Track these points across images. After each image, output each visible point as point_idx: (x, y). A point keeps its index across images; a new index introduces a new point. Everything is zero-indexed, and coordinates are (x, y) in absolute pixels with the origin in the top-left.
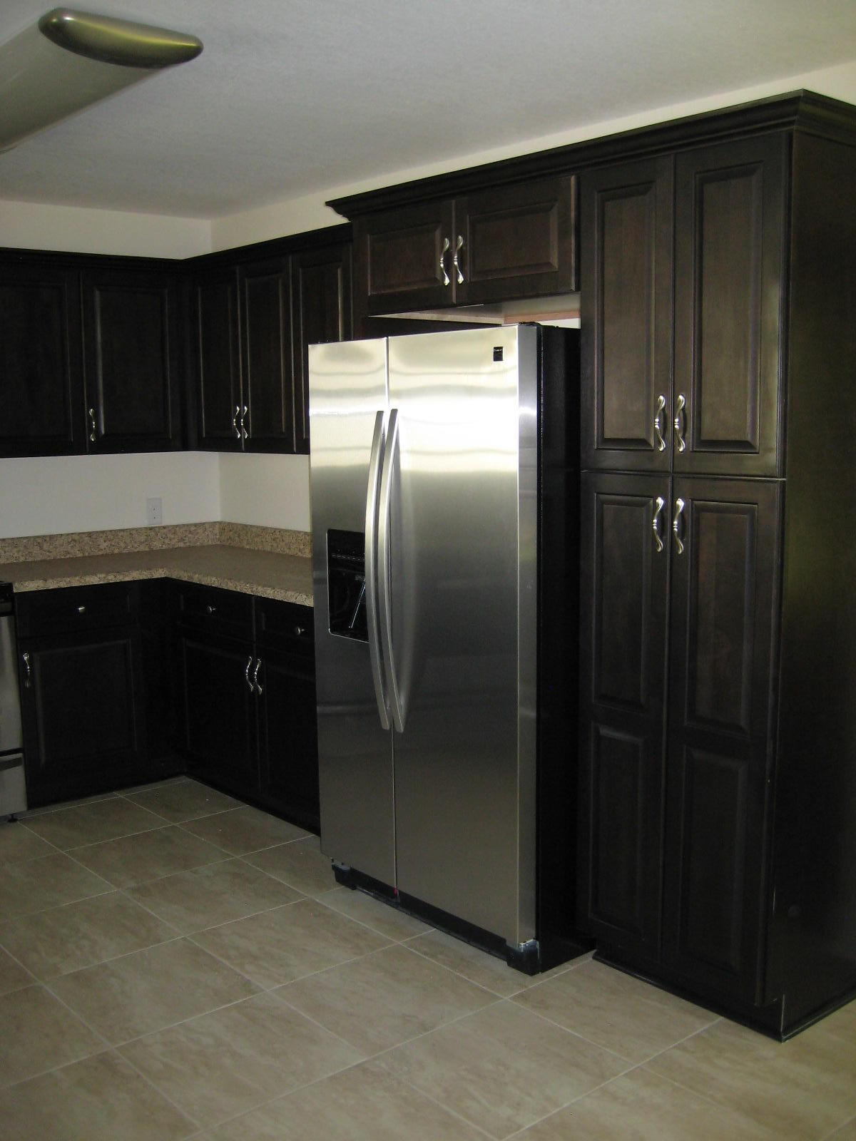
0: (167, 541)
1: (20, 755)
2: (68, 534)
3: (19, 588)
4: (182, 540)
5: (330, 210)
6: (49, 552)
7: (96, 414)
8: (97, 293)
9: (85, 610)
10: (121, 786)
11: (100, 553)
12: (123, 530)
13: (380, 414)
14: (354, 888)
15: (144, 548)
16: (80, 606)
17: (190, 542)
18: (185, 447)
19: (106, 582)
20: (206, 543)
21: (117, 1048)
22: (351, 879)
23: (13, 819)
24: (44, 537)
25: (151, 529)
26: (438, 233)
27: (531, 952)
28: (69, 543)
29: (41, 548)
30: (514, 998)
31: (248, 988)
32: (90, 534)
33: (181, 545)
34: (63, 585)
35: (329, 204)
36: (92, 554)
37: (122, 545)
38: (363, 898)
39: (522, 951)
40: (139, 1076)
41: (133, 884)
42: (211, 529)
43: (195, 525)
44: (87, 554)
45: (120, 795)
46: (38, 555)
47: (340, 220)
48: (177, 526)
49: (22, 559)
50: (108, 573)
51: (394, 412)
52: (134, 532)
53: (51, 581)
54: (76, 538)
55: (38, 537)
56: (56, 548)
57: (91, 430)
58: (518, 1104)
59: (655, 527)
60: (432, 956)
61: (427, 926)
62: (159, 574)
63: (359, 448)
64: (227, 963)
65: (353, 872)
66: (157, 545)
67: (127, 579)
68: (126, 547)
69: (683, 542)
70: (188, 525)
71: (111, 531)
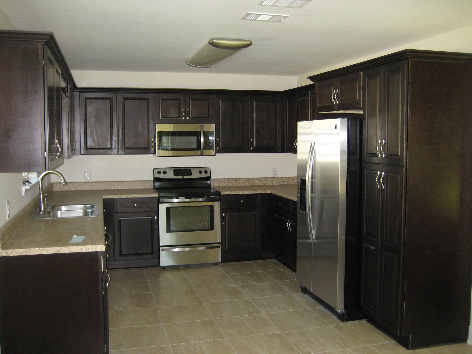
0: (278, 182)
1: (220, 245)
2: (245, 178)
3: (222, 193)
4: (284, 182)
5: (309, 80)
6: (239, 184)
7: (253, 141)
8: (255, 102)
9: (243, 202)
10: (253, 259)
11: (256, 185)
12: (264, 178)
13: (312, 143)
14: (305, 293)
15: (270, 184)
16: (242, 200)
17: (286, 183)
18: (283, 151)
19: (250, 193)
20: (292, 184)
21: (216, 320)
22: (305, 290)
23: (216, 264)
24: (237, 179)
25: (273, 178)
26: (333, 88)
27: (342, 314)
28: (245, 181)
29: (236, 182)
30: (333, 327)
31: (258, 312)
32: (252, 179)
33: (283, 184)
34: (237, 193)
35: (308, 78)
36: (253, 185)
37: (263, 182)
38: (307, 296)
39: (339, 313)
40: (217, 325)
41: (241, 284)
42: (294, 179)
43: (288, 177)
44: (251, 185)
45: (251, 262)
46: (235, 184)
47: (312, 83)
48: (282, 177)
49: (230, 185)
50: (251, 190)
51: (315, 143)
52: (267, 179)
53: (233, 192)
54: (248, 179)
55: (235, 179)
56: (241, 182)
57: (251, 146)
58: (314, 349)
59: (377, 181)
60: (317, 313)
61: (321, 306)
62: (268, 192)
63: (305, 153)
64: (256, 306)
65: (305, 288)
66: (275, 183)
67: (257, 193)
68: (264, 183)
69: (384, 185)
70: (286, 177)
71: (259, 178)
